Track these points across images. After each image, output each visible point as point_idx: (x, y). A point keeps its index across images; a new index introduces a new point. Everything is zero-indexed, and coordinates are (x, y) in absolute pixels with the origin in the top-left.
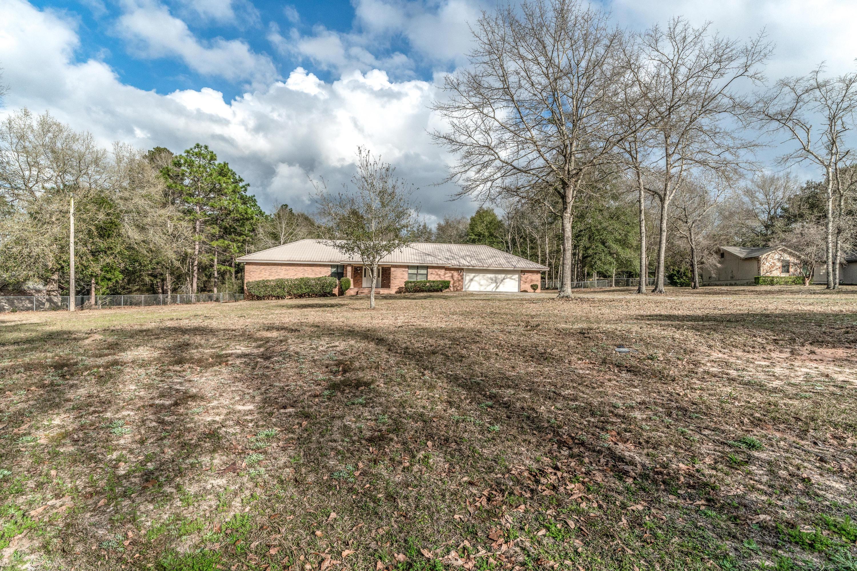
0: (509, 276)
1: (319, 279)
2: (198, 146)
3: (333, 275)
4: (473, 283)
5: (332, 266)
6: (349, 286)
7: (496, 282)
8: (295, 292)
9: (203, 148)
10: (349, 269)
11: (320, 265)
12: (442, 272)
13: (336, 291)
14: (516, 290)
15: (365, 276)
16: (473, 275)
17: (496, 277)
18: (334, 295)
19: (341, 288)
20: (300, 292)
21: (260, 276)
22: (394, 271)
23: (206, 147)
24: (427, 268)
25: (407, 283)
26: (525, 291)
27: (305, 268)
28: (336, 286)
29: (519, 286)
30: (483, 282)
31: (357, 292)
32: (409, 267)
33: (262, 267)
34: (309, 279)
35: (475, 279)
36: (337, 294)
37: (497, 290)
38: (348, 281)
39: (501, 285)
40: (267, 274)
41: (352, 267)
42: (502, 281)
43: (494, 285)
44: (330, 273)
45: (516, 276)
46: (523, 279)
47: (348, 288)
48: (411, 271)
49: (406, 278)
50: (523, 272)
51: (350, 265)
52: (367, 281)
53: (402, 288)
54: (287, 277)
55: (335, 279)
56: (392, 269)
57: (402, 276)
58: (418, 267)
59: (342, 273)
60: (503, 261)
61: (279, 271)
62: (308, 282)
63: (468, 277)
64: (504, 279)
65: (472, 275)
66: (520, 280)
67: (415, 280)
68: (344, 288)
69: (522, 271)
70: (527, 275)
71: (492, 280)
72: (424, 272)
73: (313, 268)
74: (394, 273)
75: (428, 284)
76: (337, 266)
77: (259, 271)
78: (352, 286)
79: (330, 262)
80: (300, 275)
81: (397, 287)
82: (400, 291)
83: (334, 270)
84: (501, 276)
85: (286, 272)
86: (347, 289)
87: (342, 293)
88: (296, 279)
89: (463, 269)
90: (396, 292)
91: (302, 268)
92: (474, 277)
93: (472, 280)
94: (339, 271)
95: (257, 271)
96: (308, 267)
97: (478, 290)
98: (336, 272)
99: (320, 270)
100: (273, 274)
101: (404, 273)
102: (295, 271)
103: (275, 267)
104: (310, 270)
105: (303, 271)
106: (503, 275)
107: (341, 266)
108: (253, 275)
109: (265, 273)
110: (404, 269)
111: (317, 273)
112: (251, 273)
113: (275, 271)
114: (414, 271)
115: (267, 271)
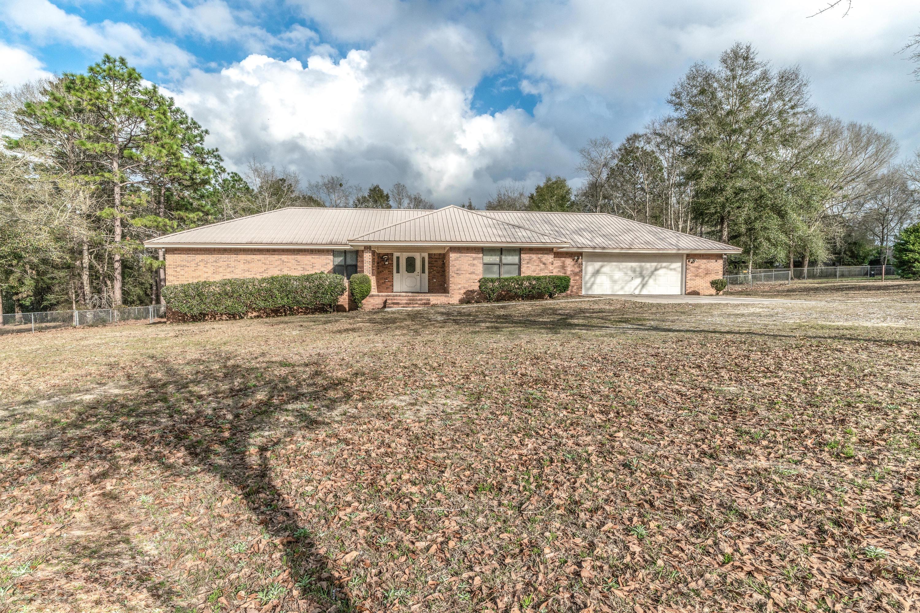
0: (665, 265)
1: (308, 278)
2: (108, 59)
3: (337, 269)
4: (600, 279)
5: (334, 253)
6: (368, 291)
7: (642, 276)
8: (262, 304)
9: (117, 63)
10: (368, 257)
11: (312, 251)
12: (549, 258)
13: (344, 300)
14: (677, 290)
15: (398, 272)
16: (600, 263)
17: (642, 268)
18: (340, 309)
19: (352, 294)
20: (270, 304)
21: (198, 273)
22: (456, 259)
23: (123, 61)
24: (520, 251)
25: (483, 282)
26: (695, 293)
27: (284, 257)
28: (344, 290)
29: (684, 282)
30: (618, 275)
31: (385, 302)
32: (484, 250)
33: (199, 257)
34: (288, 278)
35: (604, 270)
36: (347, 307)
37: (645, 292)
38: (366, 281)
39: (651, 281)
40: (210, 270)
41: (374, 253)
42: (652, 273)
43: (638, 281)
44: (330, 267)
45: (677, 265)
46: (691, 269)
47: (365, 294)
48: (489, 259)
49: (479, 272)
50: (691, 257)
51: (368, 248)
52: (401, 280)
53: (473, 292)
54: (248, 276)
55: (339, 276)
56: (453, 256)
57: (471, 269)
58: (501, 251)
59: (356, 266)
60: (650, 238)
61: (233, 264)
62: (286, 285)
63: (590, 268)
64: (656, 269)
65: (597, 265)
66: (684, 272)
67: (495, 276)
68: (358, 296)
69: (689, 256)
70: (699, 262)
71: (634, 272)
72: (513, 259)
73: (299, 257)
74: (456, 263)
75: (526, 284)
76: (345, 253)
77: (193, 264)
78: (374, 291)
79: (331, 244)
80: (275, 272)
81: (463, 291)
82: (468, 299)
83: (339, 260)
84: (649, 266)
85: (246, 267)
86: (363, 297)
87: (354, 305)
88: (264, 280)
89: (581, 254)
90: (462, 301)
91: (276, 257)
92: (602, 267)
93: (597, 272)
94: (349, 262)
95: (188, 265)
96: (290, 257)
97: (609, 292)
98: (343, 263)
99: (313, 260)
100: (221, 270)
101: (475, 262)
102: (265, 264)
103: (225, 257)
104: (293, 261)
105: (279, 262)
106: (654, 264)
107: (351, 252)
108: (182, 272)
109: (205, 269)
110: (474, 255)
111: (306, 267)
112: (178, 269)
113: (226, 263)
114: (495, 259)
115: (209, 265)
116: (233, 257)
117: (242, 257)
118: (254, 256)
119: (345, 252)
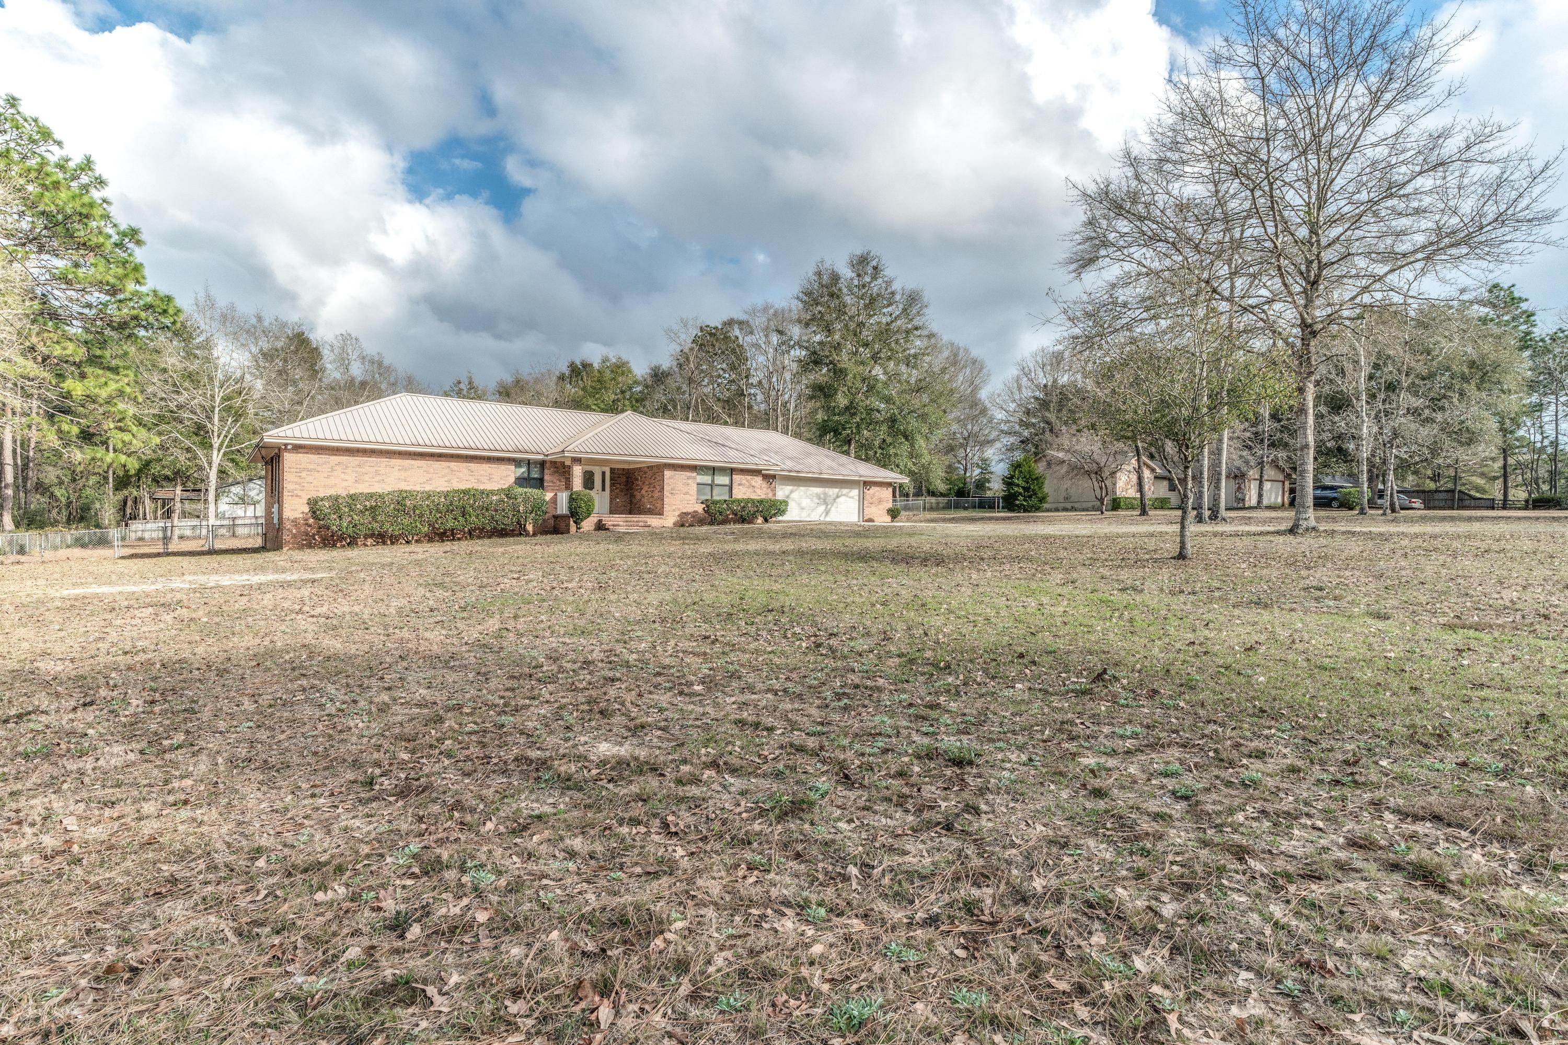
0: (845, 491)
3: (519, 483)
4: (790, 505)
5: (517, 462)
6: (594, 509)
7: (825, 502)
11: (489, 459)
14: (855, 517)
16: (790, 488)
17: (825, 494)
22: (670, 477)
24: (732, 471)
25: (711, 503)
26: (871, 520)
29: (861, 509)
30: (806, 502)
31: (598, 524)
32: (698, 469)
33: (335, 459)
35: (793, 496)
37: (828, 519)
38: (592, 499)
39: (833, 509)
40: (351, 477)
42: (835, 500)
43: (823, 508)
44: (512, 480)
45: (855, 492)
46: (867, 497)
47: (590, 515)
48: (701, 479)
49: (693, 493)
50: (867, 484)
51: (578, 460)
53: (687, 514)
54: (407, 487)
55: (522, 490)
56: (667, 473)
57: (685, 489)
58: (714, 470)
59: (541, 480)
61: (383, 470)
63: (783, 492)
64: (838, 497)
65: (788, 489)
66: (862, 499)
67: (711, 498)
69: (865, 483)
70: (874, 490)
71: (819, 498)
72: (724, 480)
73: (473, 466)
74: (670, 482)
76: (527, 463)
79: (513, 451)
81: (677, 513)
82: (683, 522)
83: (522, 470)
84: (833, 492)
86: (587, 517)
89: (774, 477)
90: (677, 524)
92: (792, 492)
93: (788, 498)
94: (534, 473)
95: (319, 468)
96: (461, 465)
97: (797, 519)
98: (526, 475)
99: (490, 471)
100: (366, 478)
101: (690, 481)
102: (428, 472)
103: (373, 460)
104: (465, 471)
105: (446, 471)
106: (836, 490)
107: (536, 462)
108: (309, 479)
109: (343, 476)
110: (689, 474)
111: (483, 479)
112: (304, 474)
113: (373, 469)
114: (707, 479)
115: (349, 471)
116: (384, 461)
117: (397, 462)
118: (413, 462)
119: (529, 462)
